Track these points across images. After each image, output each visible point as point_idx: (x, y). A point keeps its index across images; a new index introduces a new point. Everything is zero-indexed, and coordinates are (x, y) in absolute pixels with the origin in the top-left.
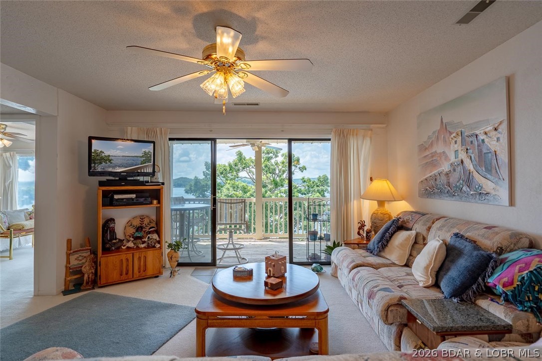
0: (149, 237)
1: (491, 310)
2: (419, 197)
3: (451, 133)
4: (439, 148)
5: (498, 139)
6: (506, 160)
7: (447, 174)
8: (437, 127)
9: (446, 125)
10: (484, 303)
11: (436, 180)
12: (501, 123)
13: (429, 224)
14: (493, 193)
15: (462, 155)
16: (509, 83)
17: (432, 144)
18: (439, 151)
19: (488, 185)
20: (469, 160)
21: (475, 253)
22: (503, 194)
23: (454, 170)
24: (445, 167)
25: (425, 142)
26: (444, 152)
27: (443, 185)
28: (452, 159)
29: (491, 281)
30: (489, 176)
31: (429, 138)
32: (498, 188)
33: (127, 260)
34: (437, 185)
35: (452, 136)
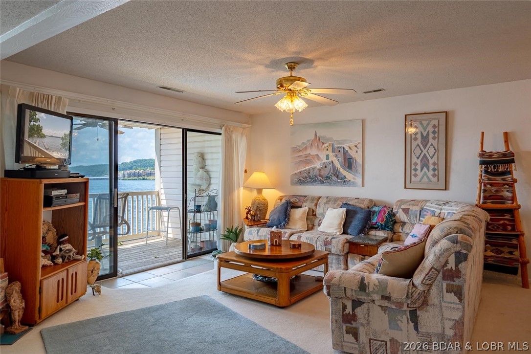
0: (61, 250)
1: (377, 234)
2: (292, 185)
3: (323, 144)
4: (313, 152)
5: (357, 152)
6: (361, 163)
7: (320, 169)
8: (312, 137)
9: (319, 138)
10: (373, 232)
11: (309, 173)
12: (359, 143)
13: (315, 202)
14: (352, 180)
15: (332, 158)
16: (363, 122)
17: (306, 148)
18: (312, 154)
19: (349, 176)
20: (337, 161)
21: (363, 210)
22: (359, 181)
23: (326, 167)
24: (318, 165)
25: (299, 146)
26: (317, 155)
27: (316, 176)
28: (324, 160)
29: (374, 221)
30: (350, 171)
31: (303, 143)
32: (356, 177)
33: (63, 279)
34: (310, 177)
35: (325, 145)
